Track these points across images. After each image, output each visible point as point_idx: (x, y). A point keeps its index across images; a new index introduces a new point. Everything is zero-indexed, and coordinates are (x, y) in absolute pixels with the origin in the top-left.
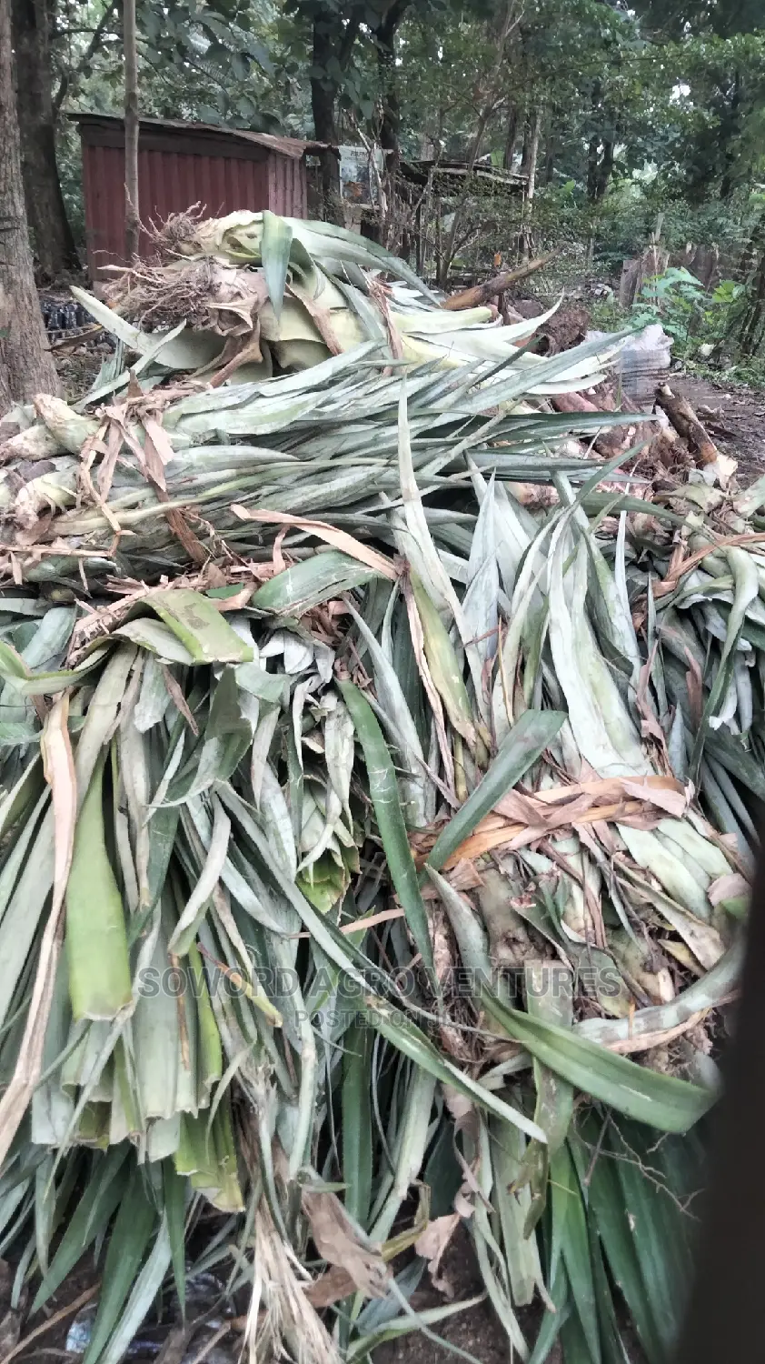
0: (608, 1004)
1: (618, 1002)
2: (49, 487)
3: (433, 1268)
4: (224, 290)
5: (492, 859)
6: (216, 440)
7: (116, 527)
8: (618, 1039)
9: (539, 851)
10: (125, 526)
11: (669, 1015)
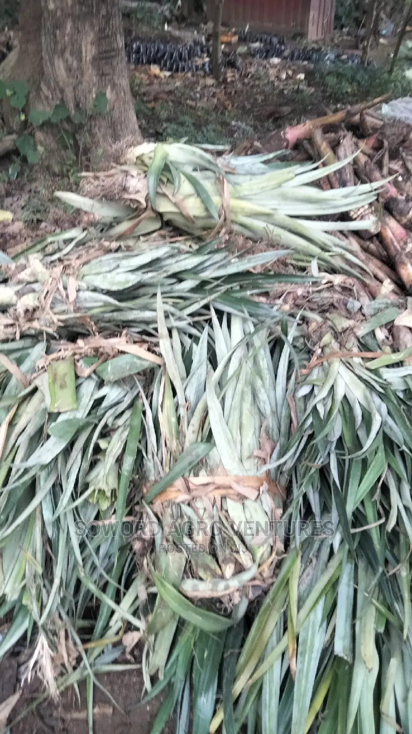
0: (201, 573)
1: (206, 574)
2: (29, 301)
3: (128, 650)
4: (131, 189)
5: (171, 503)
6: (95, 290)
7: (56, 321)
8: (198, 590)
9: (189, 505)
10: (59, 320)
11: (222, 585)
